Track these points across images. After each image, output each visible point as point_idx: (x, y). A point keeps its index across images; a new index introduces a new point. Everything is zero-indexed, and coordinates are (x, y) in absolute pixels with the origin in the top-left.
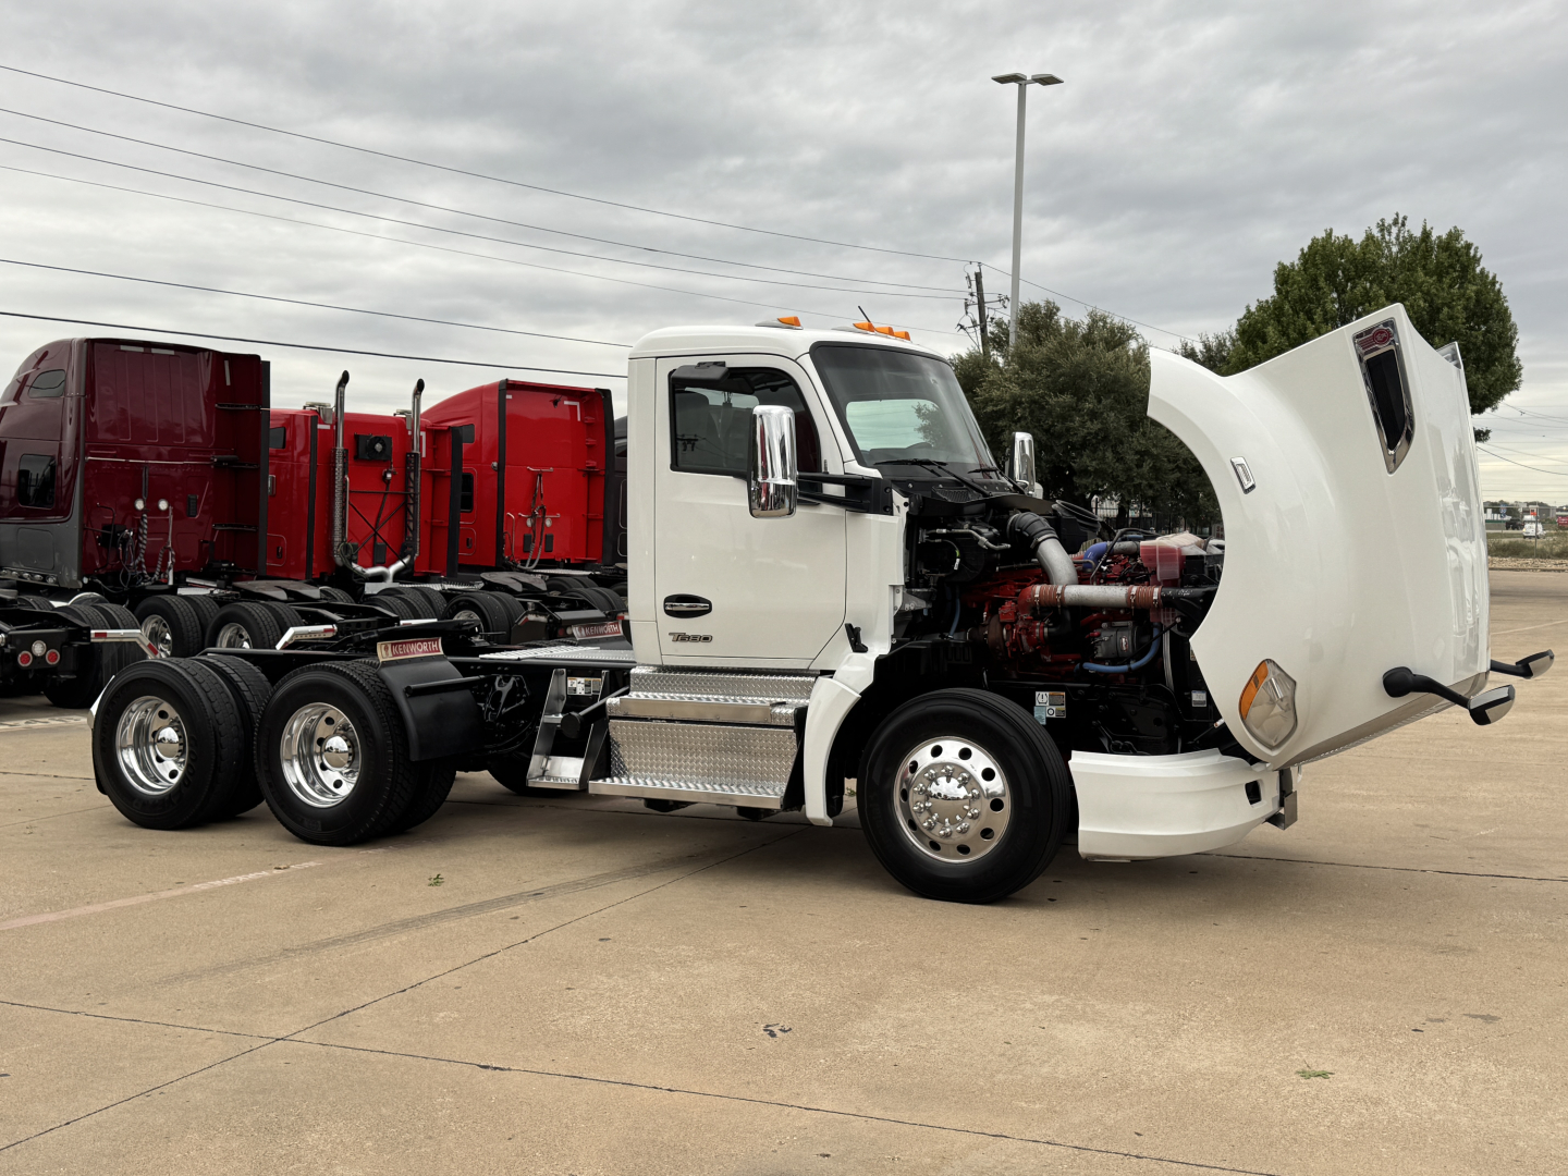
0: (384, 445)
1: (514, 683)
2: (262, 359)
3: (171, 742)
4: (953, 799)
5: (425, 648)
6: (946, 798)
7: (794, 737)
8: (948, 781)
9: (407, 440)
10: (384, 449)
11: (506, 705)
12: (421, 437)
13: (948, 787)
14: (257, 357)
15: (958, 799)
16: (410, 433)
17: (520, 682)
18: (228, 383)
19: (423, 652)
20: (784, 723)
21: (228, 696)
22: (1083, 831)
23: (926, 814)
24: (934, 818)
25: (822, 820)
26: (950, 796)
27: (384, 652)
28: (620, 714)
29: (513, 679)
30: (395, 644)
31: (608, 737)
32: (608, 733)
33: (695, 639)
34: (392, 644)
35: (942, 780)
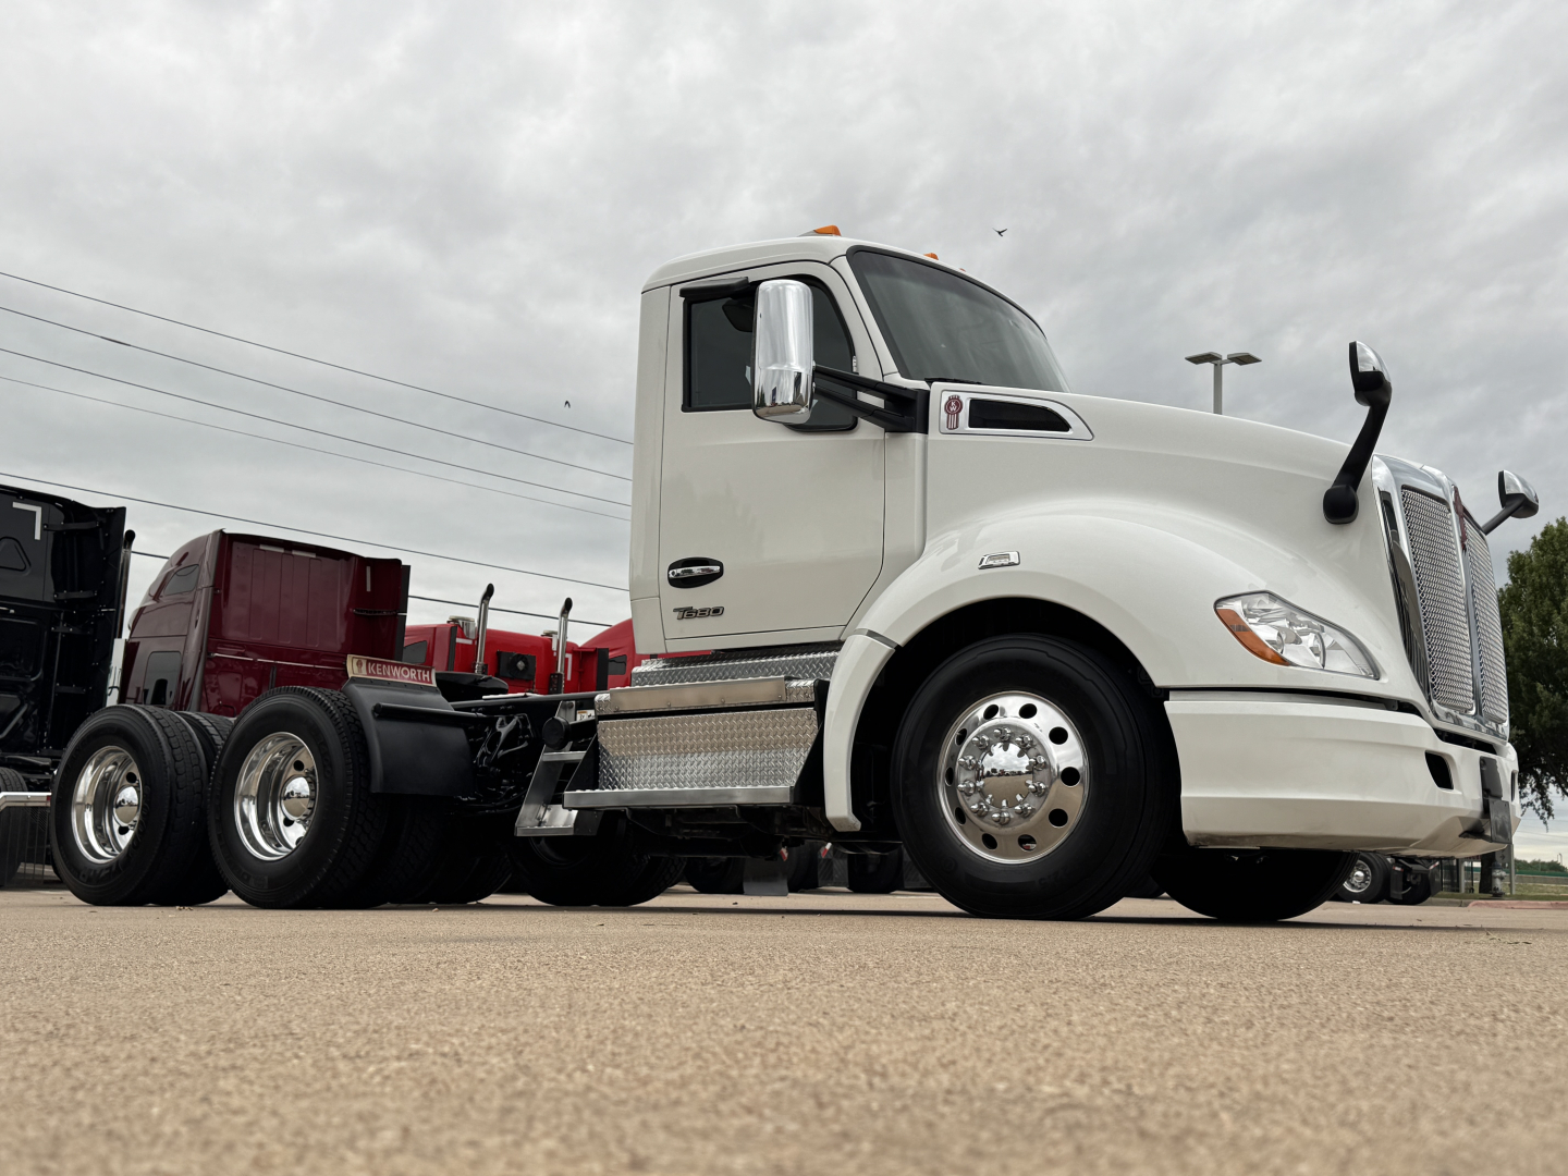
0: (526, 662)
1: (517, 723)
2: (403, 563)
3: (130, 804)
4: (1013, 774)
5: (413, 675)
6: (1003, 773)
7: (814, 717)
8: (1006, 748)
9: (551, 659)
10: (526, 668)
11: (504, 746)
12: (567, 660)
13: (1004, 758)
14: (398, 562)
15: (1020, 773)
16: (555, 654)
17: (524, 721)
18: (369, 589)
19: (410, 678)
20: (802, 699)
21: (195, 746)
22: (1187, 798)
23: (977, 797)
24: (988, 801)
25: (845, 819)
26: (1007, 771)
27: (355, 667)
28: (610, 711)
29: (516, 719)
30: (372, 662)
31: (596, 743)
32: (597, 738)
33: (703, 613)
34: (368, 661)
35: (997, 749)
